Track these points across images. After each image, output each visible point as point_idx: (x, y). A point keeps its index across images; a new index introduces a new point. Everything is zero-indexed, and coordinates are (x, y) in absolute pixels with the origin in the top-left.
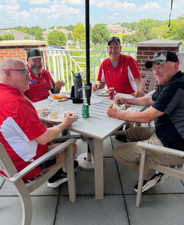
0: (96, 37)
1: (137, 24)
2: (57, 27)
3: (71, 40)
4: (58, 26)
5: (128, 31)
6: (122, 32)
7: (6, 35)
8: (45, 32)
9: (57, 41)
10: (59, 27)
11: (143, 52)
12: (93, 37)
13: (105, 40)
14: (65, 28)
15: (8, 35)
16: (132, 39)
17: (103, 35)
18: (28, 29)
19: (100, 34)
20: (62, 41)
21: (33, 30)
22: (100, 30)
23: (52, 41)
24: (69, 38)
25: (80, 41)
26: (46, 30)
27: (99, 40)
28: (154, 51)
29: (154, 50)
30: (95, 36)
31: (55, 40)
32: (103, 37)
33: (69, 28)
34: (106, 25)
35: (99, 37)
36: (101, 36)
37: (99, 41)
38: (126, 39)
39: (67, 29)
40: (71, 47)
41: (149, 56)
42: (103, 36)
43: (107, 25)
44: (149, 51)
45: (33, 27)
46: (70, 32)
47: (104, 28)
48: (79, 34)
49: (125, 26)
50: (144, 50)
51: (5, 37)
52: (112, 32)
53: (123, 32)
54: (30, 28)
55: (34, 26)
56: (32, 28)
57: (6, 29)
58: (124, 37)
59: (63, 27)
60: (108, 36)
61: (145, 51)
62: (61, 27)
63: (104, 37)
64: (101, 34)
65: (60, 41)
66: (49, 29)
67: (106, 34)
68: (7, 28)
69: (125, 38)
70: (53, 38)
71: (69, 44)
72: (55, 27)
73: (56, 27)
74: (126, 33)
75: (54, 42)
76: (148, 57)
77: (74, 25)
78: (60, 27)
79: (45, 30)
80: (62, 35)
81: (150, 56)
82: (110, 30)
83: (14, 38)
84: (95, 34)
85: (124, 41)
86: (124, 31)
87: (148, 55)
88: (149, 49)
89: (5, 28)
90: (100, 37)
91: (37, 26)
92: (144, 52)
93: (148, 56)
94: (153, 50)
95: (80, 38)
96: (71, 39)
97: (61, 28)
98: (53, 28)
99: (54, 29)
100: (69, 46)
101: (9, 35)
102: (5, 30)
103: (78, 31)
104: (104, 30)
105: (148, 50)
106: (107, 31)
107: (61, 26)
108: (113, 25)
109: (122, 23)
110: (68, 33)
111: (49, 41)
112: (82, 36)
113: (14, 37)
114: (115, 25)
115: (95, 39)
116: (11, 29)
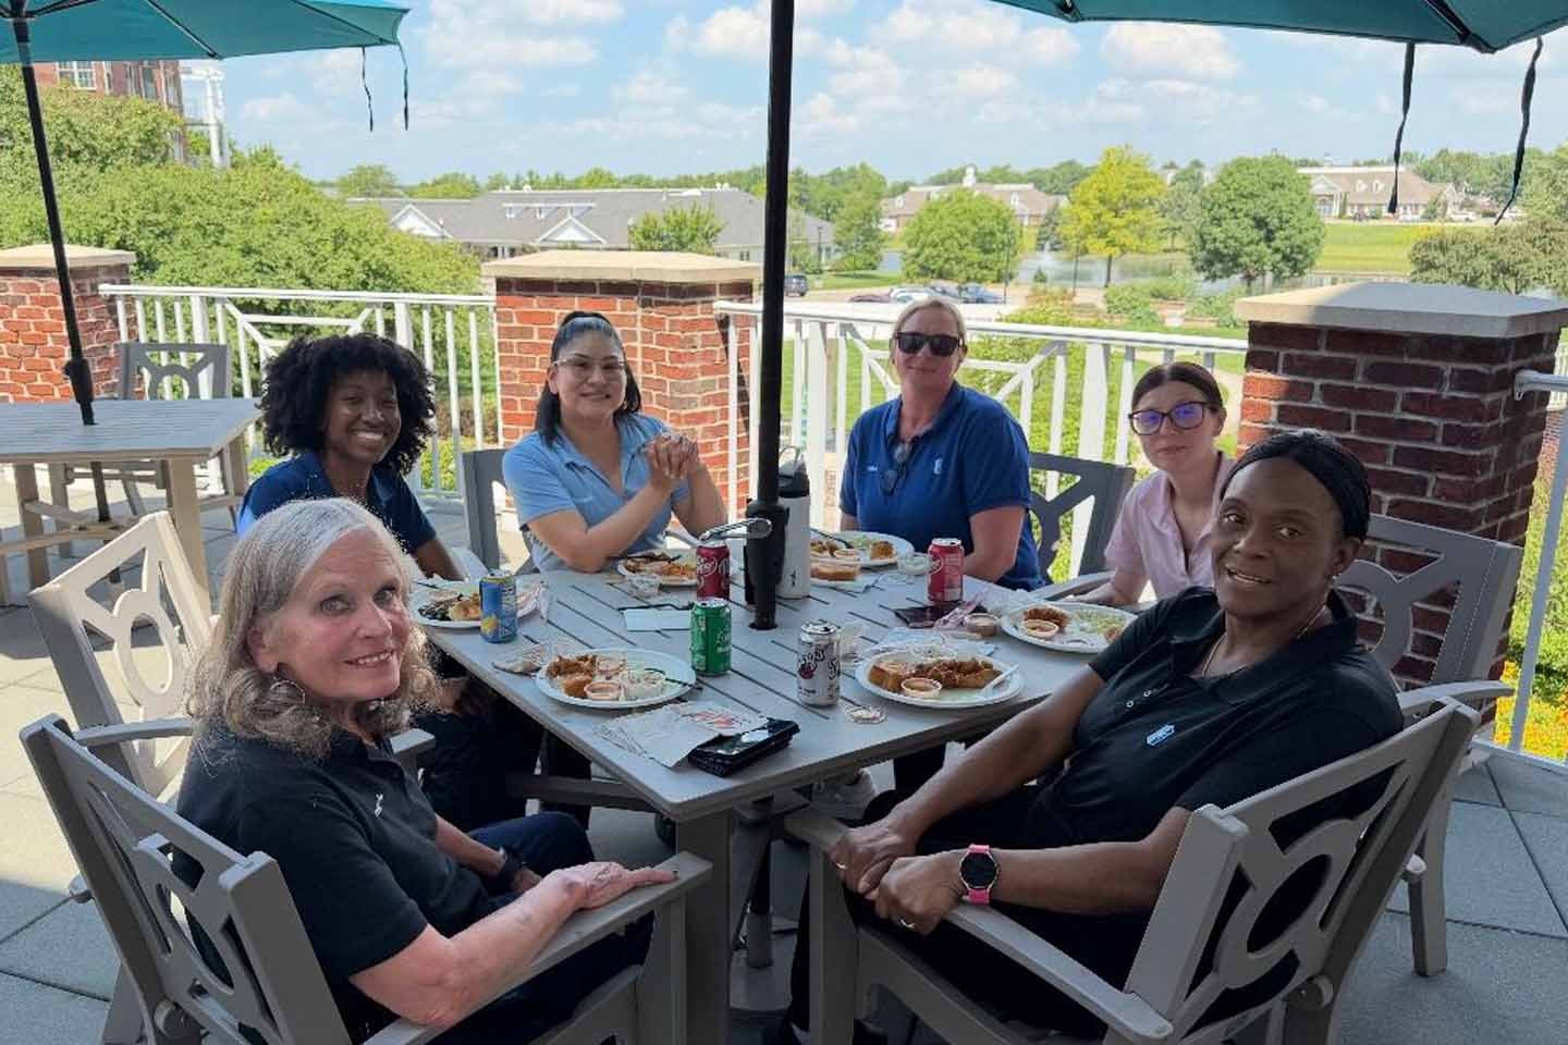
0: (1221, 236)
1: (1545, 165)
2: (980, 170)
3: (1055, 250)
4: (984, 169)
5: (1467, 205)
6: (1422, 211)
7: (679, 213)
8: (899, 201)
9: (960, 254)
10: (989, 176)
11: (1282, 354)
12: (1204, 242)
13: (1286, 258)
14: (1029, 181)
15: (689, 215)
16: (1483, 263)
17: (1271, 227)
18: (806, 183)
19: (1254, 219)
20: (992, 257)
21: (833, 188)
22: (1252, 195)
23: (927, 251)
24: (1047, 239)
25: (1110, 258)
26: (912, 189)
27: (1244, 260)
28: (1351, 356)
29: (1356, 351)
30: (1216, 231)
31: (946, 250)
32: (1273, 244)
33: (1053, 177)
34: (1305, 163)
35: (1246, 240)
36: (1256, 234)
37: (1237, 265)
38: (1441, 259)
39: (1038, 184)
40: (1045, 292)
41: (1318, 383)
42: (1269, 238)
43: (1316, 165)
44: (1323, 353)
45: (838, 169)
46: (1057, 205)
47: (1282, 186)
48: (1108, 217)
49: (1449, 174)
50: (1291, 347)
51: (668, 222)
52: (1349, 214)
53: (1431, 215)
54: (822, 177)
55: (844, 169)
56: (832, 174)
57: (686, 182)
58: (1427, 246)
59: (1017, 175)
60: (1310, 234)
61: (1295, 352)
62: (1006, 174)
63: (1277, 243)
64: (1260, 223)
65: (975, 255)
66: (926, 184)
67: (1294, 221)
68: (695, 176)
69: (1433, 254)
70: (934, 236)
71: (1040, 277)
72: (970, 171)
73: (976, 174)
74: (1451, 220)
75: (940, 262)
76: (1317, 390)
77: (1085, 162)
78: (1003, 176)
79: (904, 188)
80: (995, 223)
81: (1328, 385)
82: (1331, 196)
83: (719, 230)
84: (1217, 221)
85: (1426, 269)
86: (1439, 210)
87: (1315, 376)
88: (1323, 340)
89: (683, 173)
90: (1251, 242)
91: (863, 166)
92: (1288, 357)
93: (1311, 386)
94: (1347, 351)
95: (1111, 243)
96: (1058, 243)
97: (1006, 182)
98: (955, 177)
99: (961, 181)
100: (1034, 290)
101: (693, 212)
102: (680, 187)
103: (1102, 201)
104: (1282, 199)
105: (1317, 349)
106: (1306, 200)
107: (1007, 167)
108: (1357, 164)
109: (1431, 155)
110: (1044, 212)
111: (913, 251)
112: (1126, 227)
113: (719, 226)
114: (1374, 169)
115: (1217, 252)
116: (710, 181)
